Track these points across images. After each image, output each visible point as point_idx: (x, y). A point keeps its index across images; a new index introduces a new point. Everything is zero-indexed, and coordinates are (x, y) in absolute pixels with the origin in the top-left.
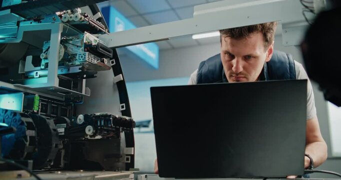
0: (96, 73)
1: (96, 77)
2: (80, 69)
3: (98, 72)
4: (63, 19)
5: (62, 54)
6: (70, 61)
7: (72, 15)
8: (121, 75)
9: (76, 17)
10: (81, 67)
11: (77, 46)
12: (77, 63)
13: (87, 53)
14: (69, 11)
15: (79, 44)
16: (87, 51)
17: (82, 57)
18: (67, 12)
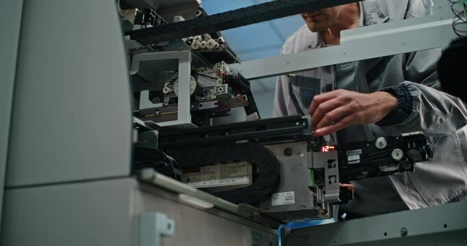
0: (229, 110)
1: (229, 115)
2: (215, 104)
3: (232, 109)
4: (193, 46)
5: (194, 87)
6: (203, 96)
7: (204, 42)
8: (256, 113)
9: (210, 44)
10: (216, 101)
11: (212, 78)
12: (213, 97)
13: (227, 85)
14: (200, 37)
15: (214, 75)
16: (226, 83)
17: (221, 89)
18: (198, 39)
